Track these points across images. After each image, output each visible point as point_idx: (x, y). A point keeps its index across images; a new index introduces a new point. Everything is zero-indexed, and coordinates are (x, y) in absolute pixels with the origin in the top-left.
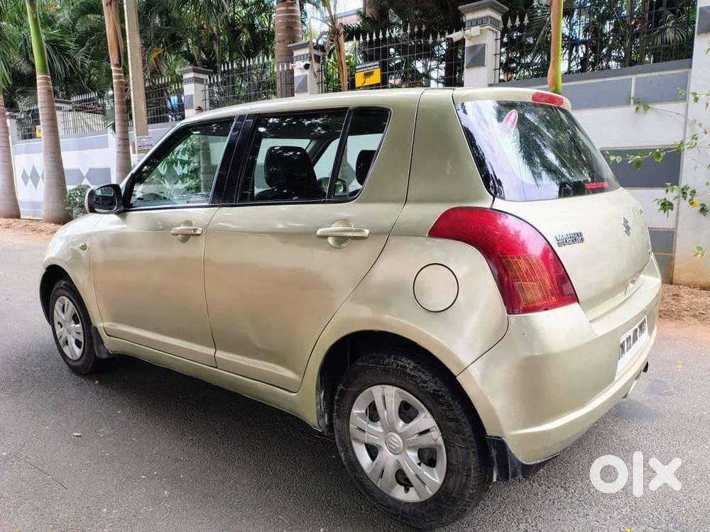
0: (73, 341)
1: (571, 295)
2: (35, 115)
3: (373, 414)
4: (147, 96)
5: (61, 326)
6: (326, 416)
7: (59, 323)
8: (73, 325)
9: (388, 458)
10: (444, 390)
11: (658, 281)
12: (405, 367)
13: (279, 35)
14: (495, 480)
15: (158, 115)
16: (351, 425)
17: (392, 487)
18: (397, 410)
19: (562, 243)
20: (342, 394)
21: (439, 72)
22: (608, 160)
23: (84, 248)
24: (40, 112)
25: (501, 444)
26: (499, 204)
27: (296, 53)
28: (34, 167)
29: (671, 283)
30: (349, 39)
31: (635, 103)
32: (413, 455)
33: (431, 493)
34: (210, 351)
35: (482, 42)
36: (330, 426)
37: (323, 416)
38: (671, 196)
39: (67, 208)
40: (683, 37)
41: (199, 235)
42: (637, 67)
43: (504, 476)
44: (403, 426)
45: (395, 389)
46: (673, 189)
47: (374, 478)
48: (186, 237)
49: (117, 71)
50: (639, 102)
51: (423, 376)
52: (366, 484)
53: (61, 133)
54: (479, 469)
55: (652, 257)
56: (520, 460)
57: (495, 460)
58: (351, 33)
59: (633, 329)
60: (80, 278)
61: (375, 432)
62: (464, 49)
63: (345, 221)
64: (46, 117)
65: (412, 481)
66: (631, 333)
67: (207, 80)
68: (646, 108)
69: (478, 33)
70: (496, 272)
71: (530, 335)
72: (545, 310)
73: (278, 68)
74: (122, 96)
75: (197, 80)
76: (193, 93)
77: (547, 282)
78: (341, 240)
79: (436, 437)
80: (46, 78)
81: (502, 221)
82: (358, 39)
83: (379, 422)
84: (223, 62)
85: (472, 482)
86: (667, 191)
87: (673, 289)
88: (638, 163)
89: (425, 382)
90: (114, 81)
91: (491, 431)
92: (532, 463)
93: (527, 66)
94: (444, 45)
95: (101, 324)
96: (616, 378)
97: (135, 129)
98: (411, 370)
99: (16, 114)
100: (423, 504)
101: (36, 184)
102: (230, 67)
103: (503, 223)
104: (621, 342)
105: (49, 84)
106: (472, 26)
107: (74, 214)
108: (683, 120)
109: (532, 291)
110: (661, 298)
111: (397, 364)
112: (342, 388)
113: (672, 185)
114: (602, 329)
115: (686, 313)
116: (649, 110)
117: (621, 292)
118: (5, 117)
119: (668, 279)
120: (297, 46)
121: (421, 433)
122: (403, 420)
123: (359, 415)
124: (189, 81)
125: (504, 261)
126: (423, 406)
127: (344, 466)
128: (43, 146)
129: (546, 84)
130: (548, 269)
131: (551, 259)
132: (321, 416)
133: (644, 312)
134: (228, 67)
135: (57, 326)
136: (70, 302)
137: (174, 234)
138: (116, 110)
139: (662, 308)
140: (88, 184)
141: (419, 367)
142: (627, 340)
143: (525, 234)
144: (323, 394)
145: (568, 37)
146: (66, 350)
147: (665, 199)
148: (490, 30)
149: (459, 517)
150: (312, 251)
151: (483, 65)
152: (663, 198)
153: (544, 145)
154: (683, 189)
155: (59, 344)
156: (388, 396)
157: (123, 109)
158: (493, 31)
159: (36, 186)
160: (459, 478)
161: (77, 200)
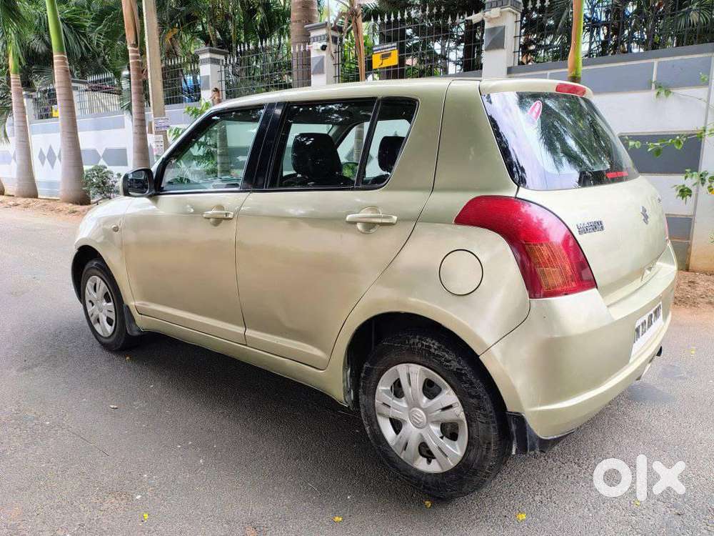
0: (105, 319)
1: (590, 281)
2: (51, 96)
3: (397, 390)
4: (164, 77)
5: (93, 305)
6: (352, 393)
7: (90, 301)
8: (105, 303)
9: (411, 432)
10: (467, 369)
11: (674, 268)
12: (430, 347)
13: (295, 15)
14: (514, 453)
15: (173, 97)
16: (376, 401)
17: (415, 459)
18: (421, 387)
19: (583, 230)
20: (369, 371)
21: (456, 54)
22: (626, 145)
23: (116, 229)
24: (57, 92)
25: (520, 420)
26: (523, 193)
27: (313, 34)
28: (50, 147)
29: (687, 270)
30: (366, 19)
31: (656, 88)
32: (436, 429)
33: (452, 465)
34: (240, 330)
35: (502, 24)
36: (356, 401)
37: (349, 392)
38: (690, 182)
39: (84, 189)
40: (706, 19)
41: (231, 219)
42: (660, 51)
43: (523, 448)
44: (427, 402)
45: (420, 367)
46: (693, 175)
47: (398, 450)
48: (218, 221)
49: (134, 51)
50: (660, 87)
51: (447, 356)
52: (391, 456)
53: (78, 113)
54: (498, 443)
55: (669, 244)
56: (539, 435)
57: (515, 435)
58: (369, 15)
59: (649, 314)
60: (113, 259)
61: (399, 408)
62: (483, 30)
63: (374, 208)
64: (63, 97)
65: (434, 453)
66: (646, 318)
67: (223, 60)
68: (668, 92)
69: (498, 15)
70: (519, 258)
71: (550, 318)
72: (566, 294)
73: (294, 49)
74: (139, 77)
75: (214, 61)
76: (209, 74)
77: (568, 268)
78: (369, 226)
79: (458, 413)
80: (63, 58)
81: (525, 209)
82: (376, 19)
83: (403, 399)
84: (238, 42)
85: (492, 455)
86: (686, 177)
87: (690, 276)
88: (658, 151)
89: (449, 361)
90: (131, 61)
91: (511, 407)
92: (549, 438)
93: (546, 48)
94: (463, 26)
95: (132, 302)
96: (631, 361)
97: (152, 110)
98: (435, 350)
99: (33, 94)
100: (445, 475)
101: (52, 164)
102: (246, 48)
103: (526, 211)
104: (637, 326)
105: (66, 64)
106: (491, 7)
107: (91, 194)
108: (704, 105)
109: (553, 276)
110: (676, 286)
111: (422, 345)
112: (368, 366)
113: (691, 172)
114: (619, 313)
115: (701, 300)
116: (671, 95)
117: (637, 278)
118: (22, 96)
119: (685, 266)
120: (315, 26)
121: (444, 409)
122: (426, 396)
123: (385, 391)
124: (205, 62)
125: (527, 247)
126: (446, 383)
127: (368, 439)
128: (60, 126)
129: (567, 67)
130: (569, 255)
131: (572, 246)
132: (347, 392)
133: (659, 298)
134: (244, 47)
135: (89, 304)
136: (102, 281)
137: (205, 218)
138: (133, 90)
139: (677, 295)
140: (104, 164)
141: (443, 347)
142: (642, 324)
143: (548, 222)
144: (349, 371)
145: (589, 19)
146: (98, 327)
147: (684, 186)
148: (510, 11)
149: (478, 487)
150: (341, 236)
151: (503, 48)
152: (682, 184)
153: (565, 132)
154: (701, 175)
155: (90, 322)
156: (413, 374)
157: (140, 89)
158: (513, 13)
159: (52, 166)
160: (480, 451)
161: (94, 180)
